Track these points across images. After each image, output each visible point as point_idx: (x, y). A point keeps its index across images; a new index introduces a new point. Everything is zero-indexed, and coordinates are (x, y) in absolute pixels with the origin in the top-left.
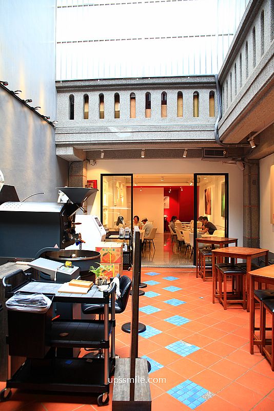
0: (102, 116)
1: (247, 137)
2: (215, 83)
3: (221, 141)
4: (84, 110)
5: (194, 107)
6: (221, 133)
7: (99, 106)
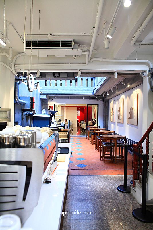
0: (56, 85)
1: (103, 94)
3: (95, 95)
5: (86, 83)
6: (94, 92)
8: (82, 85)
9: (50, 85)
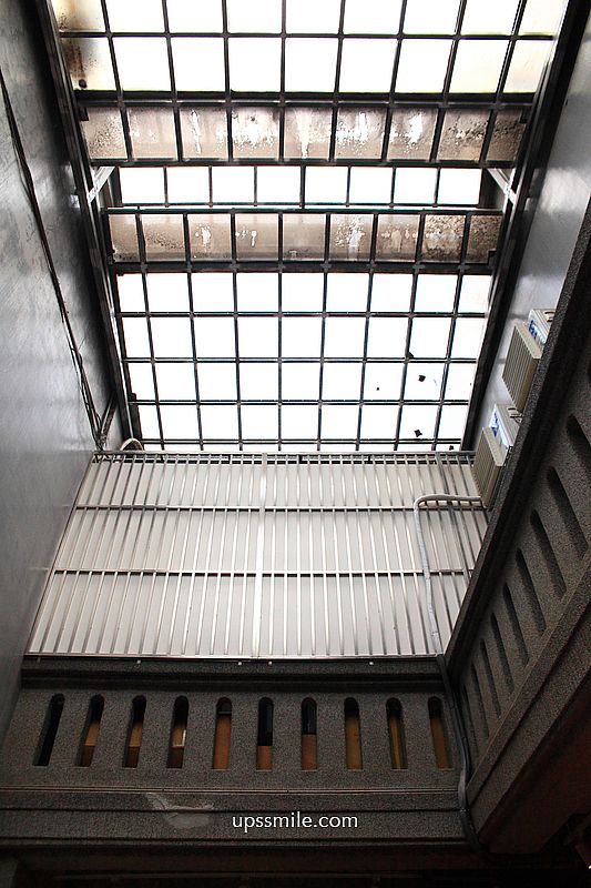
0: (130, 758)
2: (438, 677)
4: (83, 740)
5: (391, 739)
7: (129, 732)
8: (355, 756)
9: (85, 757)
